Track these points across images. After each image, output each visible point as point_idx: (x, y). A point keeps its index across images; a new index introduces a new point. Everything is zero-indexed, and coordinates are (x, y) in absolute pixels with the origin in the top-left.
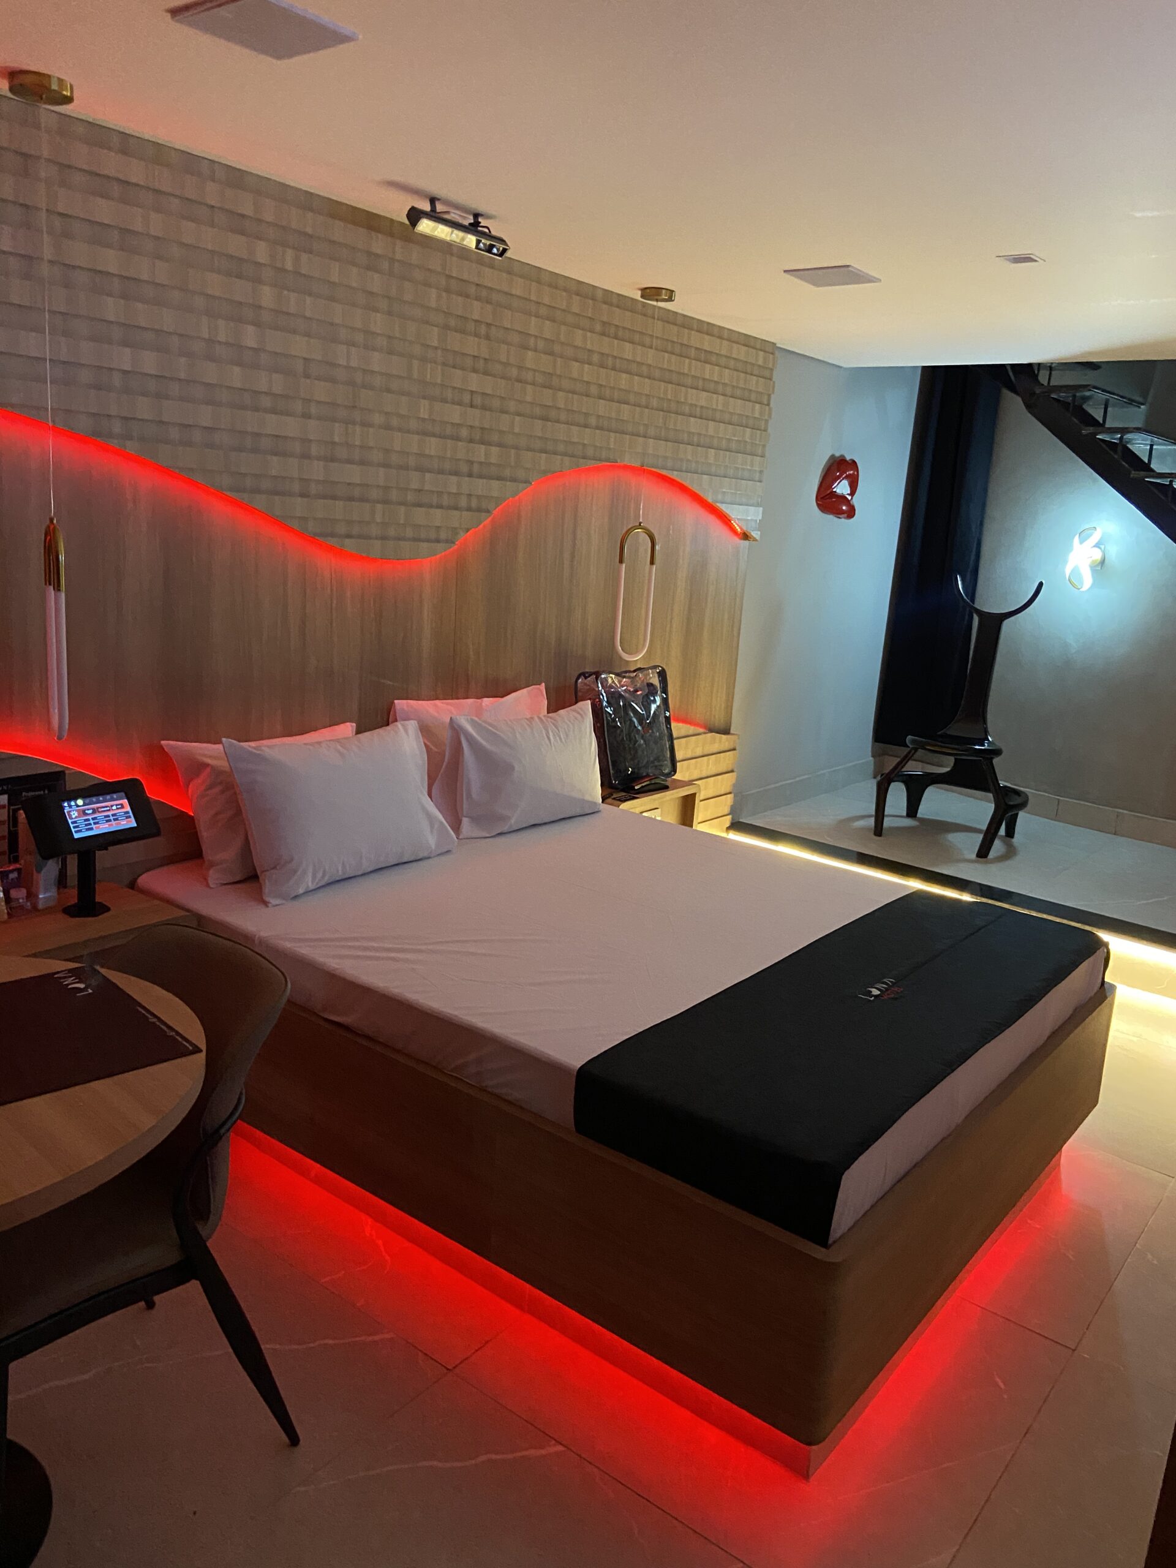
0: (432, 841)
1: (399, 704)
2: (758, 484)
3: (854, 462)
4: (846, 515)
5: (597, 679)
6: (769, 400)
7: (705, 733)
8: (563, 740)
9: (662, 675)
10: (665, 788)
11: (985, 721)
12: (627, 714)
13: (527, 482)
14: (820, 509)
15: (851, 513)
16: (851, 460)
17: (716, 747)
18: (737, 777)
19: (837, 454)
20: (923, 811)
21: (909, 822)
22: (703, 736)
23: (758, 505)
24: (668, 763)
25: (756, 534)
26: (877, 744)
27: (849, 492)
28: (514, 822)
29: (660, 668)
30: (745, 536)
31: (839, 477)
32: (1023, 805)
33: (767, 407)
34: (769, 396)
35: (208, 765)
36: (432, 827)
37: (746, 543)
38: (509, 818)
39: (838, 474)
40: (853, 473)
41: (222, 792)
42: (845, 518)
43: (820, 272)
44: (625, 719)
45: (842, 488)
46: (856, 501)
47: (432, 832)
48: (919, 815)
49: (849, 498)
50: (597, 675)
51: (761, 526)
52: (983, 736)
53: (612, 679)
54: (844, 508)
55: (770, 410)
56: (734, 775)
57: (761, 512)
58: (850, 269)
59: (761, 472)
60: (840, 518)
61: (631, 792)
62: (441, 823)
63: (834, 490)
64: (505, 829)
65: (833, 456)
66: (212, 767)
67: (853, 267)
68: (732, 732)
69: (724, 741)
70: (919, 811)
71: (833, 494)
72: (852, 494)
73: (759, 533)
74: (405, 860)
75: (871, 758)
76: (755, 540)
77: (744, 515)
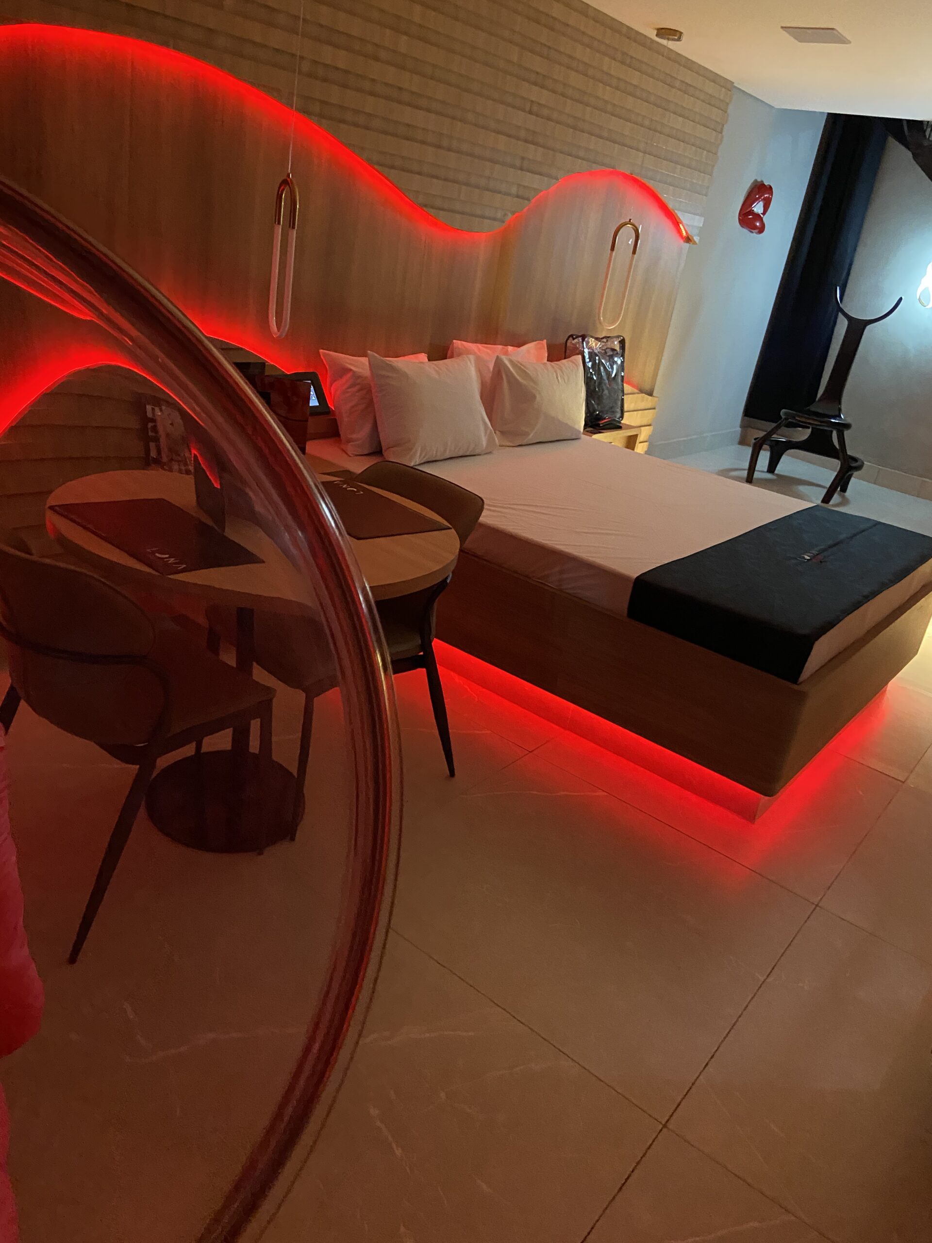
0: (484, 441)
1: (457, 343)
2: (705, 197)
3: (771, 188)
4: (756, 231)
5: (583, 340)
6: (722, 129)
7: (638, 393)
8: (566, 381)
9: (622, 343)
10: (620, 428)
11: (840, 403)
12: (599, 369)
13: (556, 179)
14: (740, 224)
15: (761, 230)
16: (768, 185)
17: (642, 405)
18: (653, 430)
19: (759, 180)
20: (779, 469)
21: (769, 476)
22: (637, 395)
23: (701, 215)
24: (619, 410)
25: (696, 239)
26: (746, 418)
27: (762, 212)
28: (531, 438)
29: (622, 338)
30: (688, 239)
31: (757, 199)
32: (859, 468)
33: (720, 135)
34: (723, 125)
35: (351, 370)
36: (486, 433)
37: (687, 245)
38: (529, 434)
39: (757, 196)
40: (769, 197)
41: (359, 390)
42: (756, 233)
43: (809, 31)
44: (599, 373)
45: (758, 208)
46: (765, 219)
47: (485, 435)
48: (776, 472)
49: (762, 216)
50: (584, 337)
51: (702, 231)
52: (837, 413)
53: (592, 342)
54: (758, 224)
55: (722, 137)
56: (651, 428)
57: (703, 221)
58: (835, 32)
59: (708, 187)
60: (752, 232)
61: (597, 428)
62: (491, 430)
63: (753, 209)
64: (525, 442)
65: (756, 181)
66: (354, 372)
67: (837, 31)
68: (654, 395)
69: (648, 401)
70: (777, 469)
71: (752, 212)
72: (764, 213)
73: (699, 238)
74: (468, 454)
75: (740, 429)
76: (695, 243)
77: (690, 222)
